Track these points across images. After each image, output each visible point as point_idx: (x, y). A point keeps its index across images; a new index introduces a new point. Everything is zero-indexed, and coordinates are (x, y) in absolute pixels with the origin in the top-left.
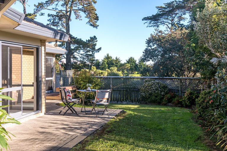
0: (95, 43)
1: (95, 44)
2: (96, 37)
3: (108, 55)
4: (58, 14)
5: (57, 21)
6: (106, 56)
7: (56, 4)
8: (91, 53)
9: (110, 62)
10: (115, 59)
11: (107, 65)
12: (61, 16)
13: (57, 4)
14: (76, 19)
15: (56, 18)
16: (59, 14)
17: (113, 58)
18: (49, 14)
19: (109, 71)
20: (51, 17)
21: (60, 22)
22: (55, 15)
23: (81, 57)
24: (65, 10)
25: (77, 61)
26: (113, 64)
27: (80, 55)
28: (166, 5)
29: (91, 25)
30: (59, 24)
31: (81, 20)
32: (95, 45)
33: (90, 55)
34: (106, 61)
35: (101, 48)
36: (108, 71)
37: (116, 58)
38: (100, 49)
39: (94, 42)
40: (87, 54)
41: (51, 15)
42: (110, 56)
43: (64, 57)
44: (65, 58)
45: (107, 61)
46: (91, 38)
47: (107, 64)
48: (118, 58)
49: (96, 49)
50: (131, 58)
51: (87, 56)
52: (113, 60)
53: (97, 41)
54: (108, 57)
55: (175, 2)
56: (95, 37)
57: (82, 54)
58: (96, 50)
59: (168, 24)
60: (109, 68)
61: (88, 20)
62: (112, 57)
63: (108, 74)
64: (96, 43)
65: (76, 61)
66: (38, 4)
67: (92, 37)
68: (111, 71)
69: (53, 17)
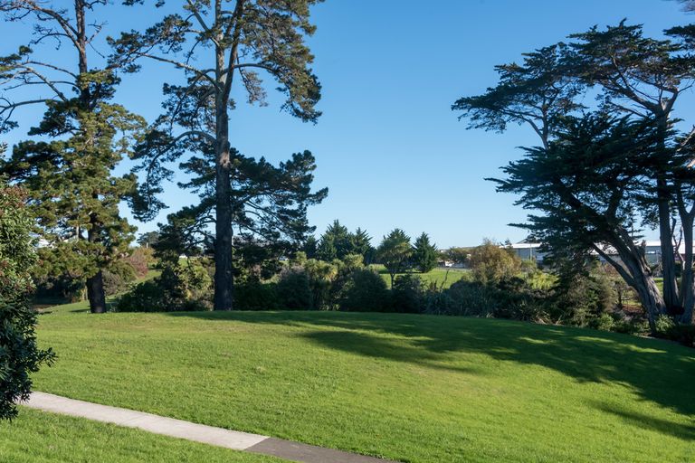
0: (307, 174)
1: (310, 175)
2: (313, 155)
3: (336, 223)
4: (194, 85)
5: (191, 108)
6: (333, 226)
7: (187, 53)
8: (295, 206)
9: (342, 242)
10: (355, 234)
11: (334, 250)
12: (204, 89)
13: (192, 53)
14: (251, 102)
15: (190, 97)
16: (197, 85)
17: (349, 232)
18: (166, 85)
19: (342, 264)
20: (174, 95)
21: (201, 112)
22: (184, 89)
23: (263, 219)
24: (215, 68)
25: (251, 232)
26: (349, 247)
27: (260, 212)
28: (529, 58)
29: (297, 113)
30: (199, 120)
31: (266, 105)
32: (309, 179)
33: (294, 213)
34: (332, 237)
35: (327, 189)
36: (338, 265)
37: (359, 232)
38: (323, 194)
39: (306, 170)
40: (282, 211)
41: (174, 87)
42: (342, 226)
43: (211, 217)
44: (213, 220)
45: (335, 239)
46: (297, 157)
47: (335, 245)
48: (362, 231)
49: (312, 192)
50: (397, 231)
51: (285, 216)
52: (350, 236)
53: (315, 167)
54: (337, 230)
55: (558, 49)
56: (308, 154)
57: (265, 210)
58: (311, 196)
59: (532, 118)
60: (340, 256)
61: (285, 97)
62: (346, 229)
63: (339, 272)
64: (313, 173)
65: (249, 231)
66: (120, 37)
67: (299, 154)
68: (346, 264)
69: (179, 94)
